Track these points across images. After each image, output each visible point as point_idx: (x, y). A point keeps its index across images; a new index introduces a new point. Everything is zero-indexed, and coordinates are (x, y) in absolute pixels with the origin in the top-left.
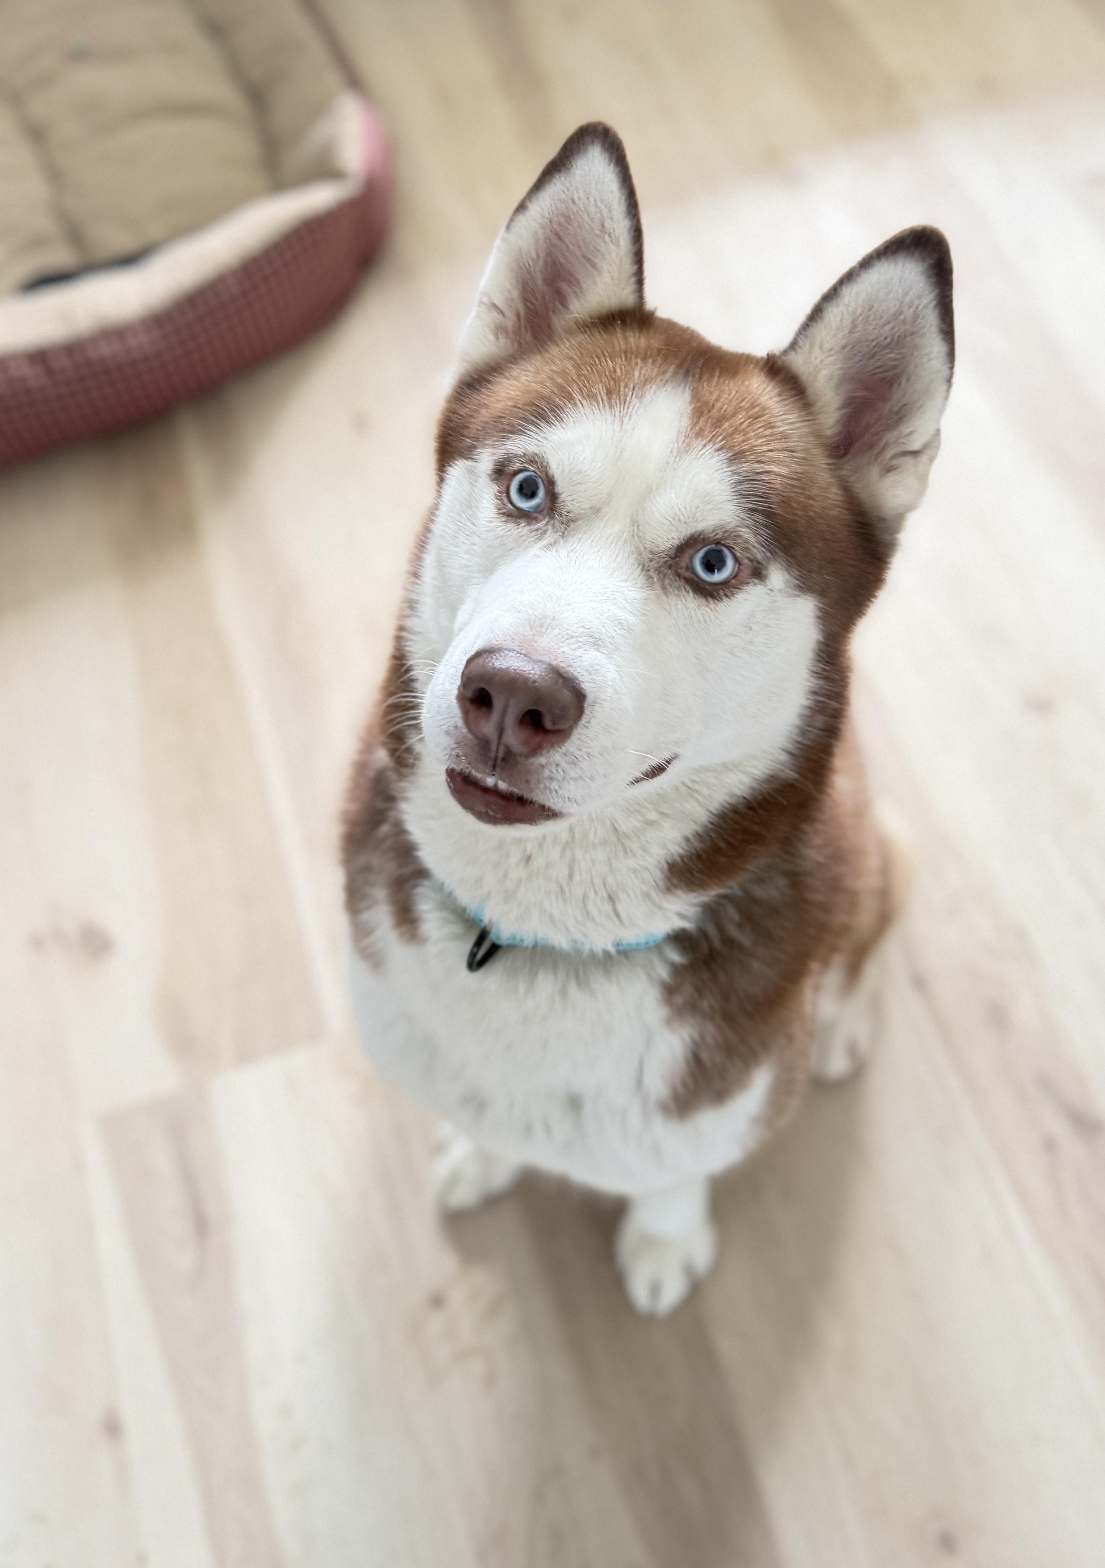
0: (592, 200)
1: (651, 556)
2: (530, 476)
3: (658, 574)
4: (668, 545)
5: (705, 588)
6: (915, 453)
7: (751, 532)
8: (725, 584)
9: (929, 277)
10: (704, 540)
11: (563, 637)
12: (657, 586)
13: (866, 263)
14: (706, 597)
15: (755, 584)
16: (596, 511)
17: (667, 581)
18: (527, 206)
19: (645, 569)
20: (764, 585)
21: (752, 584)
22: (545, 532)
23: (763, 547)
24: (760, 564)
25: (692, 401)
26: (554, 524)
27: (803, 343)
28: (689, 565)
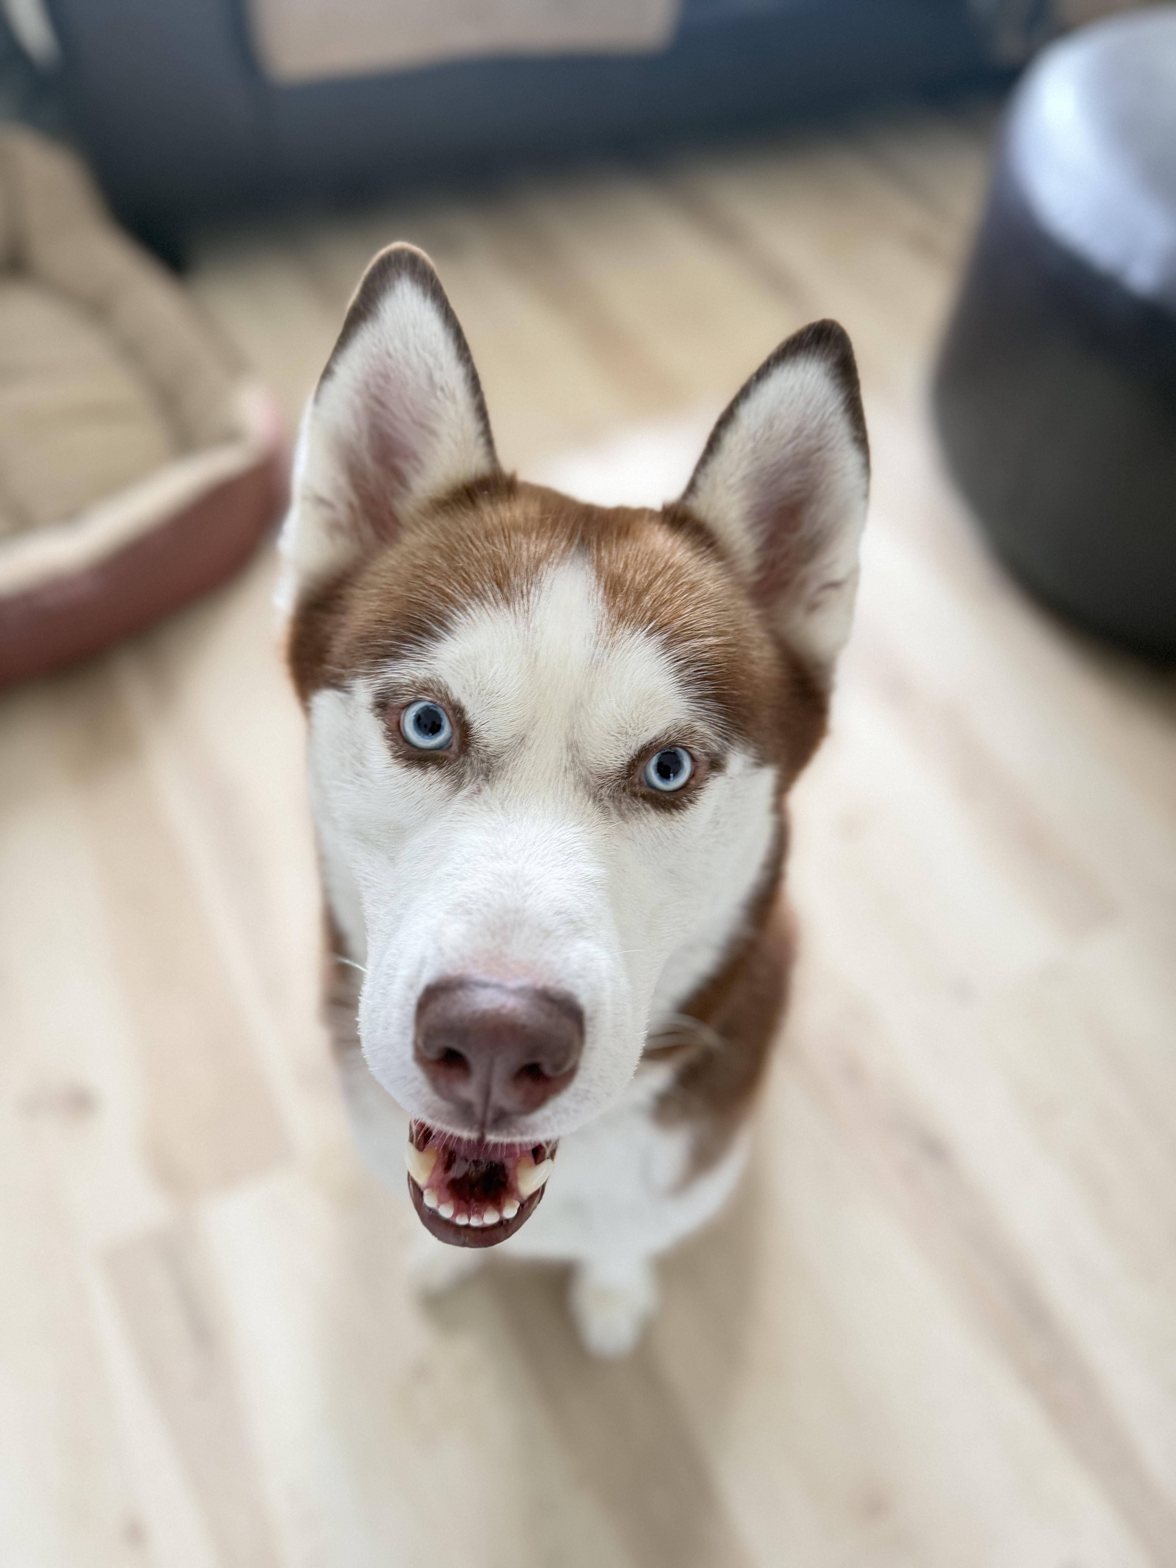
0: (412, 350)
1: (600, 782)
2: (427, 707)
3: (613, 802)
4: (618, 764)
5: (666, 800)
6: (838, 585)
7: (706, 723)
8: (685, 787)
9: (834, 377)
10: (656, 747)
12: (615, 817)
13: (762, 373)
14: (669, 811)
15: (715, 777)
16: (522, 740)
17: (624, 806)
18: (334, 370)
19: (596, 798)
20: (724, 776)
21: (711, 778)
22: (463, 776)
23: (720, 736)
24: (716, 755)
25: (599, 577)
26: (471, 763)
27: (703, 483)
28: (643, 779)
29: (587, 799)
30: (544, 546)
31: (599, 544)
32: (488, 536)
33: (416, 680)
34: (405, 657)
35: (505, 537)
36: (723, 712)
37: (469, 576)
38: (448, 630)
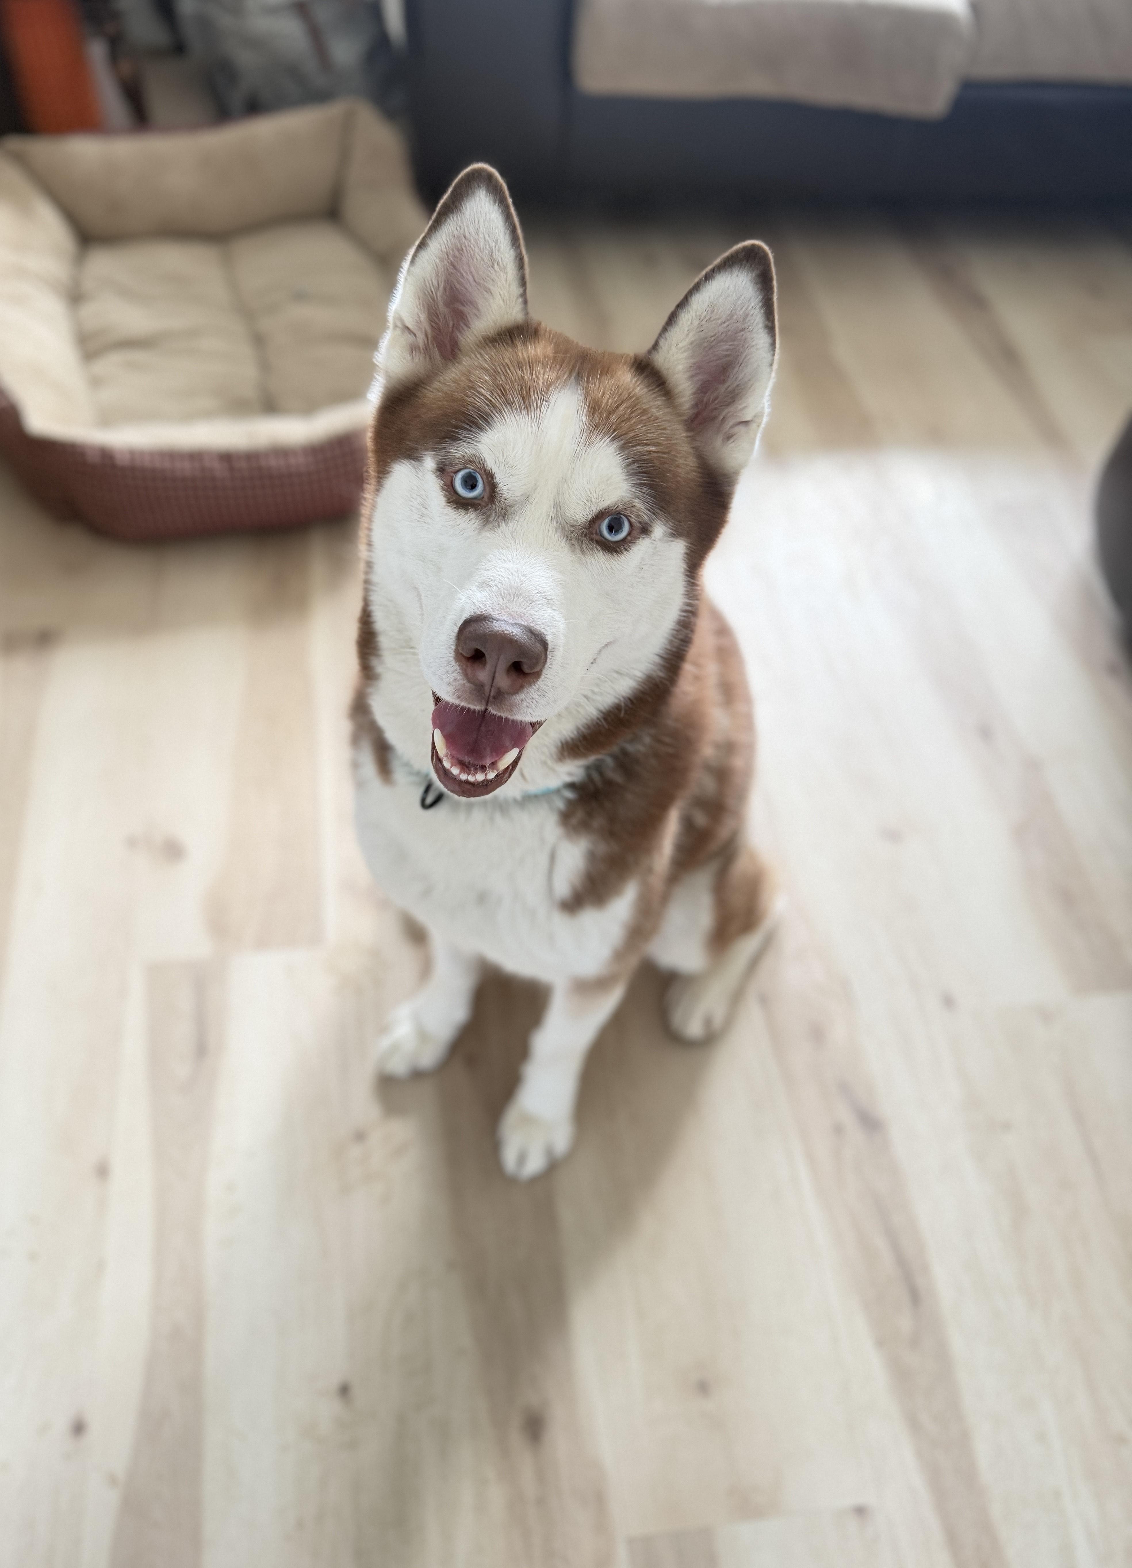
0: (481, 236)
1: (572, 529)
2: (470, 473)
3: (578, 542)
4: (584, 520)
5: (611, 546)
6: (746, 423)
7: (641, 502)
8: (624, 540)
9: (757, 283)
10: (608, 512)
11: (527, 602)
12: (578, 551)
13: (710, 275)
14: (611, 552)
15: (644, 538)
16: (527, 498)
17: (584, 546)
18: (428, 244)
19: (568, 538)
20: (651, 538)
21: (641, 538)
22: (489, 516)
23: (649, 511)
24: (647, 523)
25: (586, 399)
26: (495, 509)
27: (662, 342)
28: (598, 532)
29: (562, 538)
30: (554, 375)
31: (588, 378)
32: (520, 366)
33: (465, 455)
34: (461, 440)
35: (530, 368)
36: (652, 495)
37: (506, 391)
38: (489, 424)
